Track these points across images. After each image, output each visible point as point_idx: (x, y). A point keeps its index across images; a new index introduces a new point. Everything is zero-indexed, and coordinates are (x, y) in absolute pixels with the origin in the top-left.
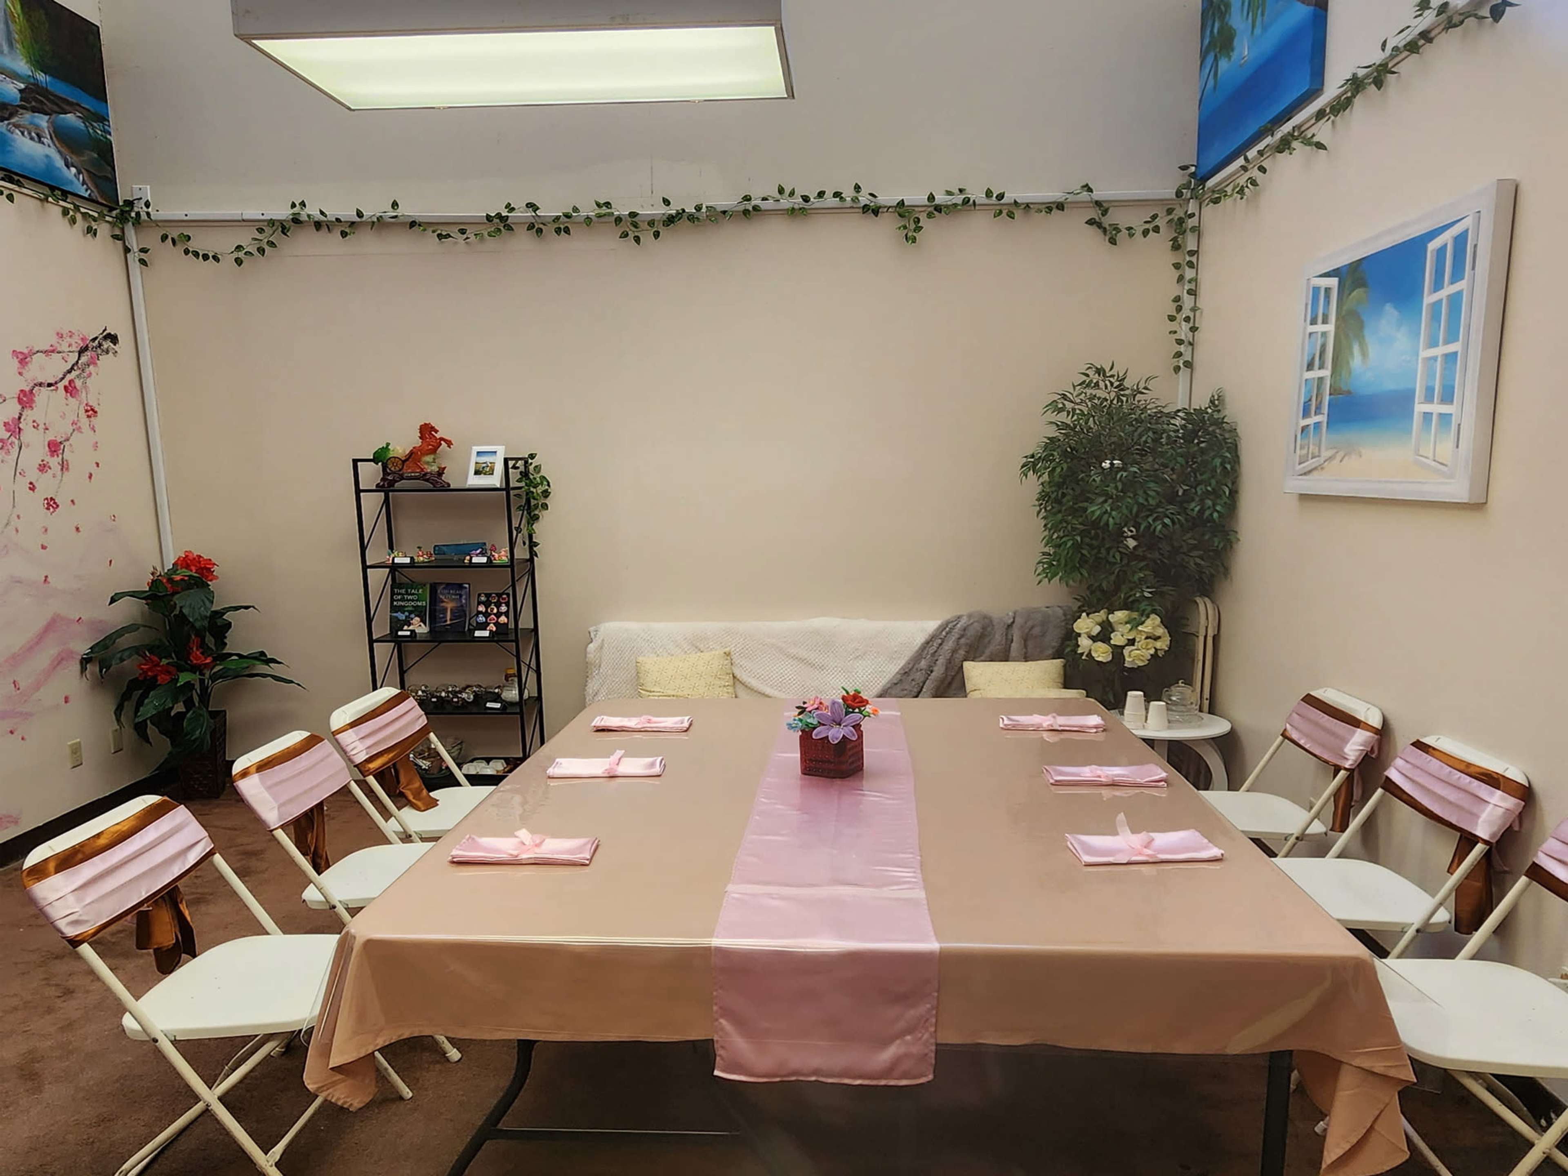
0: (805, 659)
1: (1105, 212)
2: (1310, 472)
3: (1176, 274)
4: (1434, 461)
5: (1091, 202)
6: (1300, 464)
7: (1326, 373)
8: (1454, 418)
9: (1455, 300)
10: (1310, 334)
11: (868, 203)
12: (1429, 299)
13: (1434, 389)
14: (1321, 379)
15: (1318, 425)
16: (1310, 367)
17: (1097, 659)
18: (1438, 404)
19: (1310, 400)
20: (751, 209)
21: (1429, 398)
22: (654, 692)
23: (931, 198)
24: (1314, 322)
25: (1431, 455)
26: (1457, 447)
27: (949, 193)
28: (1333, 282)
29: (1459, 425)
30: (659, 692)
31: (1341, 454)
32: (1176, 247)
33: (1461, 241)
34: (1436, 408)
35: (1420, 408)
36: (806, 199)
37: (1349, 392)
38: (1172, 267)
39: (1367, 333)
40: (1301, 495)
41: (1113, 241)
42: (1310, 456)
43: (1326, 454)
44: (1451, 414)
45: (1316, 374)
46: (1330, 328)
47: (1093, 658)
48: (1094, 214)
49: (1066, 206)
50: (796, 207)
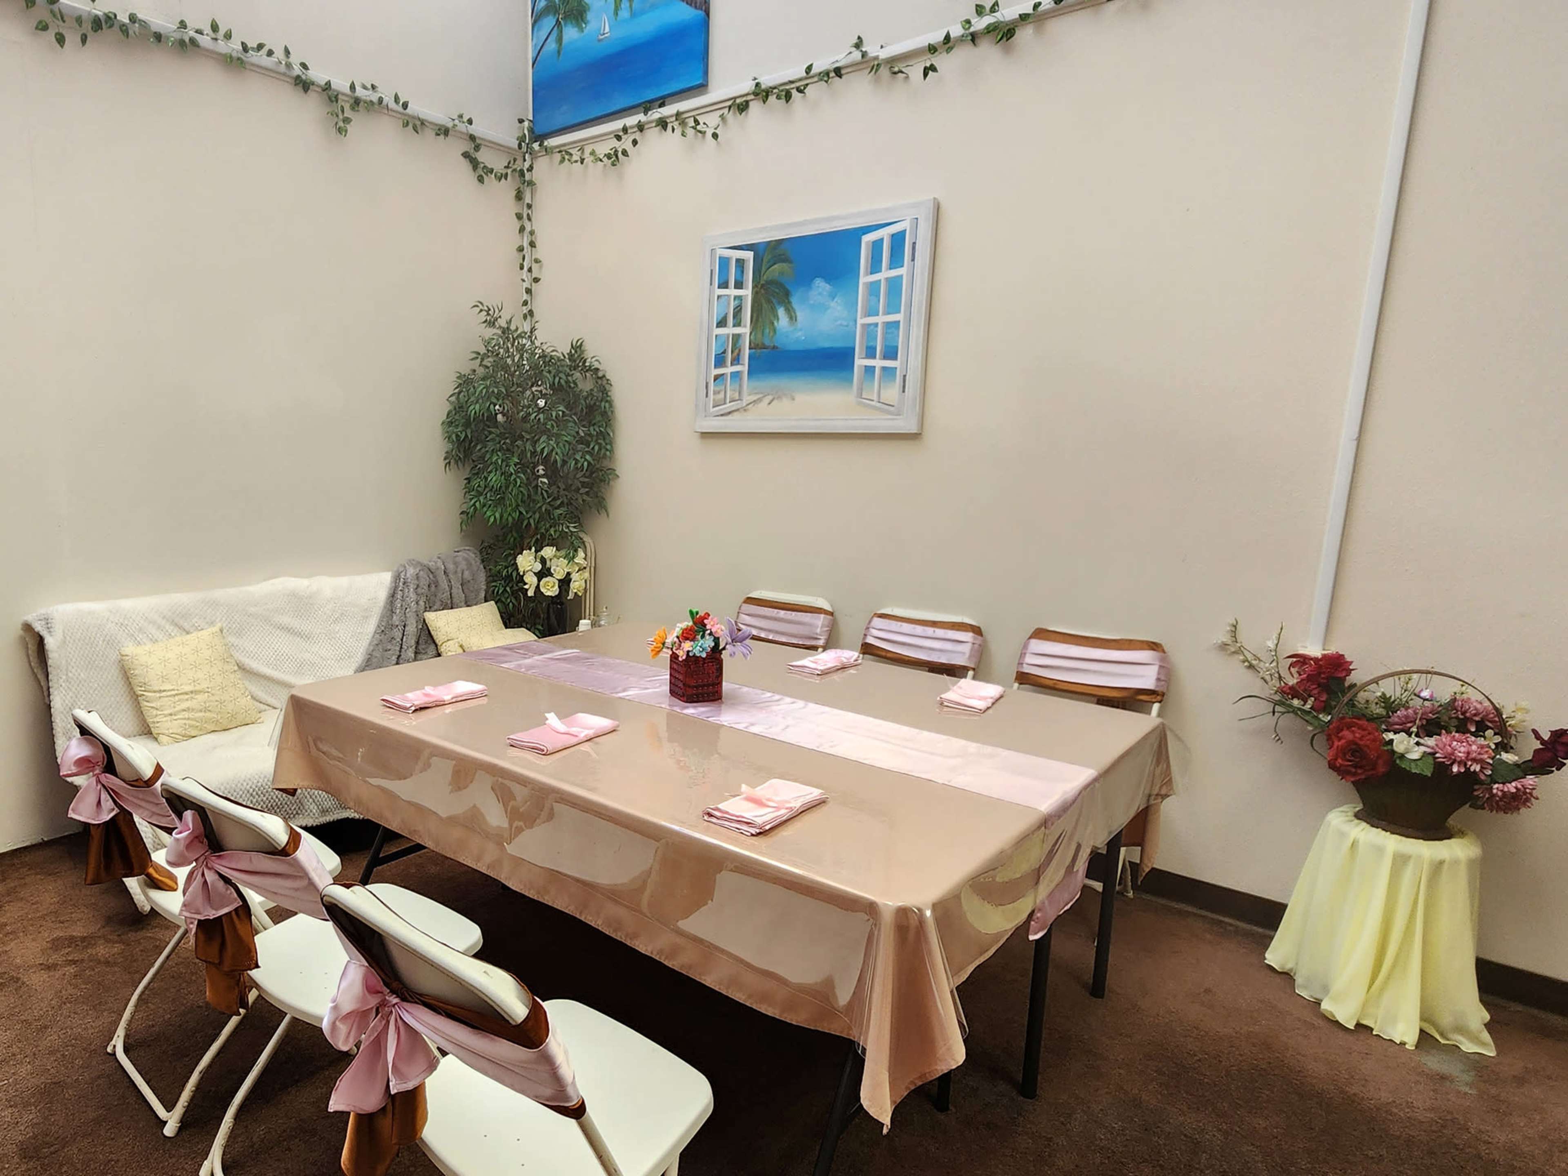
0: (292, 628)
1: (477, 148)
2: (730, 413)
3: (517, 225)
4: (879, 402)
5: (467, 134)
6: (714, 407)
7: (745, 330)
8: (898, 370)
9: (894, 285)
10: (719, 297)
11: (301, 73)
12: (864, 279)
13: (875, 349)
14: (737, 338)
15: (736, 375)
16: (722, 323)
17: (546, 594)
18: (880, 359)
19: (724, 352)
20: (187, 40)
21: (871, 353)
22: (164, 691)
23: (353, 87)
24: (724, 285)
25: (875, 397)
26: (904, 391)
27: (365, 87)
28: (749, 255)
29: (905, 376)
30: (173, 690)
31: (770, 397)
32: (519, 197)
33: (898, 240)
34: (878, 363)
35: (860, 362)
36: (245, 48)
37: (774, 347)
38: (515, 217)
39: (794, 301)
40: (702, 433)
41: (481, 179)
42: (728, 401)
43: (747, 398)
44: (896, 368)
45: (730, 330)
46: (747, 292)
47: (542, 593)
48: (468, 147)
49: (450, 132)
50: (234, 54)
